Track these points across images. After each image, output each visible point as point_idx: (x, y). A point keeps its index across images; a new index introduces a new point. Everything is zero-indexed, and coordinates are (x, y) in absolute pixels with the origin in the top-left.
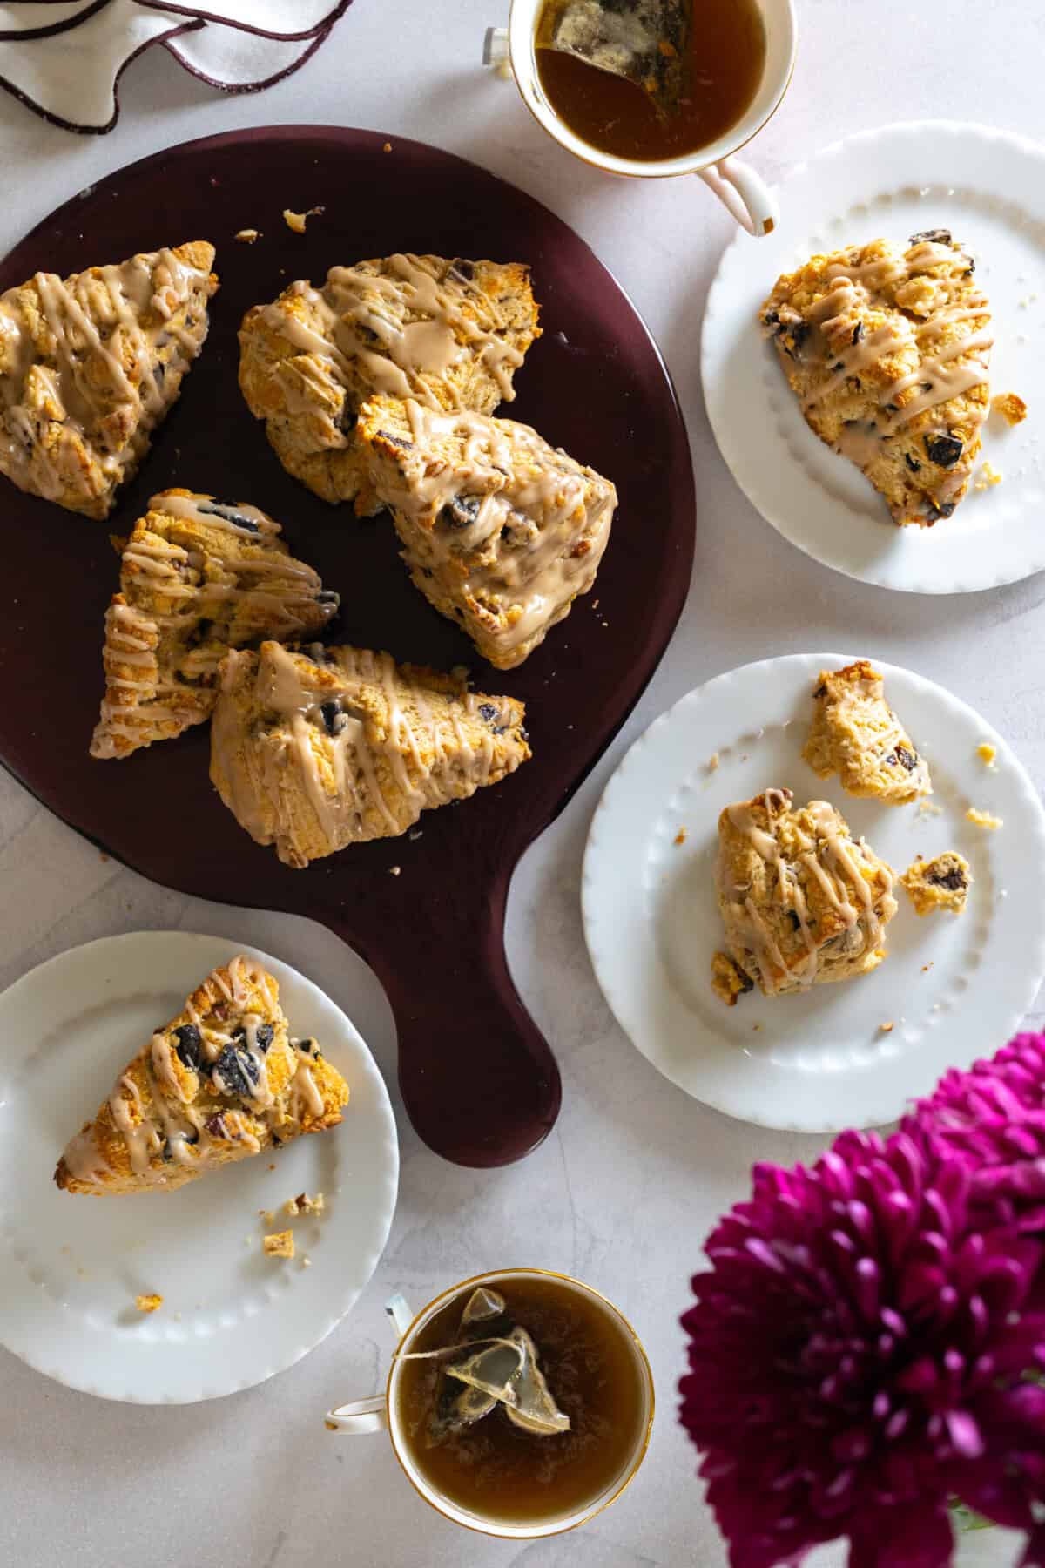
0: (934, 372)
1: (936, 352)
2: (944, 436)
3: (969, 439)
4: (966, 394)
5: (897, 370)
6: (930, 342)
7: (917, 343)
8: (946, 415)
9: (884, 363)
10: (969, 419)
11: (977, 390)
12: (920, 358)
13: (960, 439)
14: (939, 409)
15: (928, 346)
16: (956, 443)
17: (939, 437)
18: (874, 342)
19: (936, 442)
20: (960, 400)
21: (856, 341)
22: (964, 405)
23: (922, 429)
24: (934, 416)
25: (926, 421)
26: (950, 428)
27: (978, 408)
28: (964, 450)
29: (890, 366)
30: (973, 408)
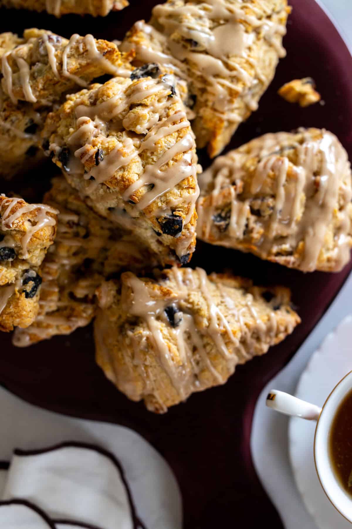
0: (154, 175)
1: (153, 160)
2: (168, 217)
3: (187, 214)
4: (179, 186)
5: (128, 180)
6: (149, 154)
7: (140, 155)
8: (168, 203)
9: (119, 175)
10: (184, 202)
11: (186, 182)
12: (144, 166)
13: (180, 217)
14: (162, 199)
15: (148, 157)
16: (178, 220)
17: (165, 218)
18: (111, 162)
19: (164, 222)
20: (176, 191)
21: (97, 163)
22: (179, 193)
23: (153, 214)
24: (160, 204)
25: (155, 209)
26: (173, 210)
27: (189, 193)
28: (184, 223)
29: (123, 177)
30: (185, 193)
